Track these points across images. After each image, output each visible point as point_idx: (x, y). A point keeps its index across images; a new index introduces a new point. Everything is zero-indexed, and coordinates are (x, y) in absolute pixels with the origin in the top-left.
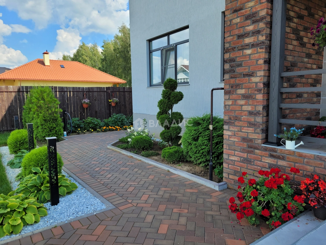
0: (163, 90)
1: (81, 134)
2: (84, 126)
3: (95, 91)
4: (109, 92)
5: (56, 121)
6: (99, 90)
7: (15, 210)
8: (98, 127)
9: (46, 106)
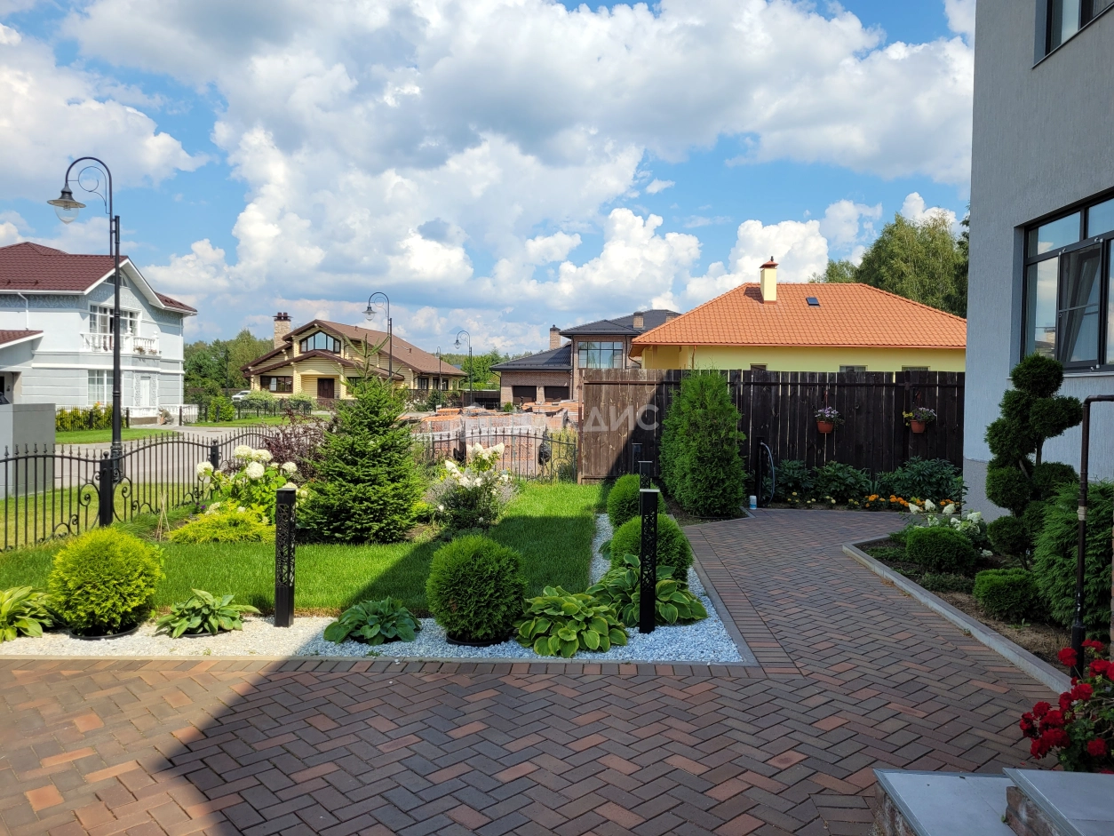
0: (1007, 392)
1: (800, 508)
2: (812, 487)
3: (861, 385)
4: (907, 388)
5: (728, 464)
6: (872, 382)
7: (571, 618)
8: (855, 494)
9: (708, 422)
